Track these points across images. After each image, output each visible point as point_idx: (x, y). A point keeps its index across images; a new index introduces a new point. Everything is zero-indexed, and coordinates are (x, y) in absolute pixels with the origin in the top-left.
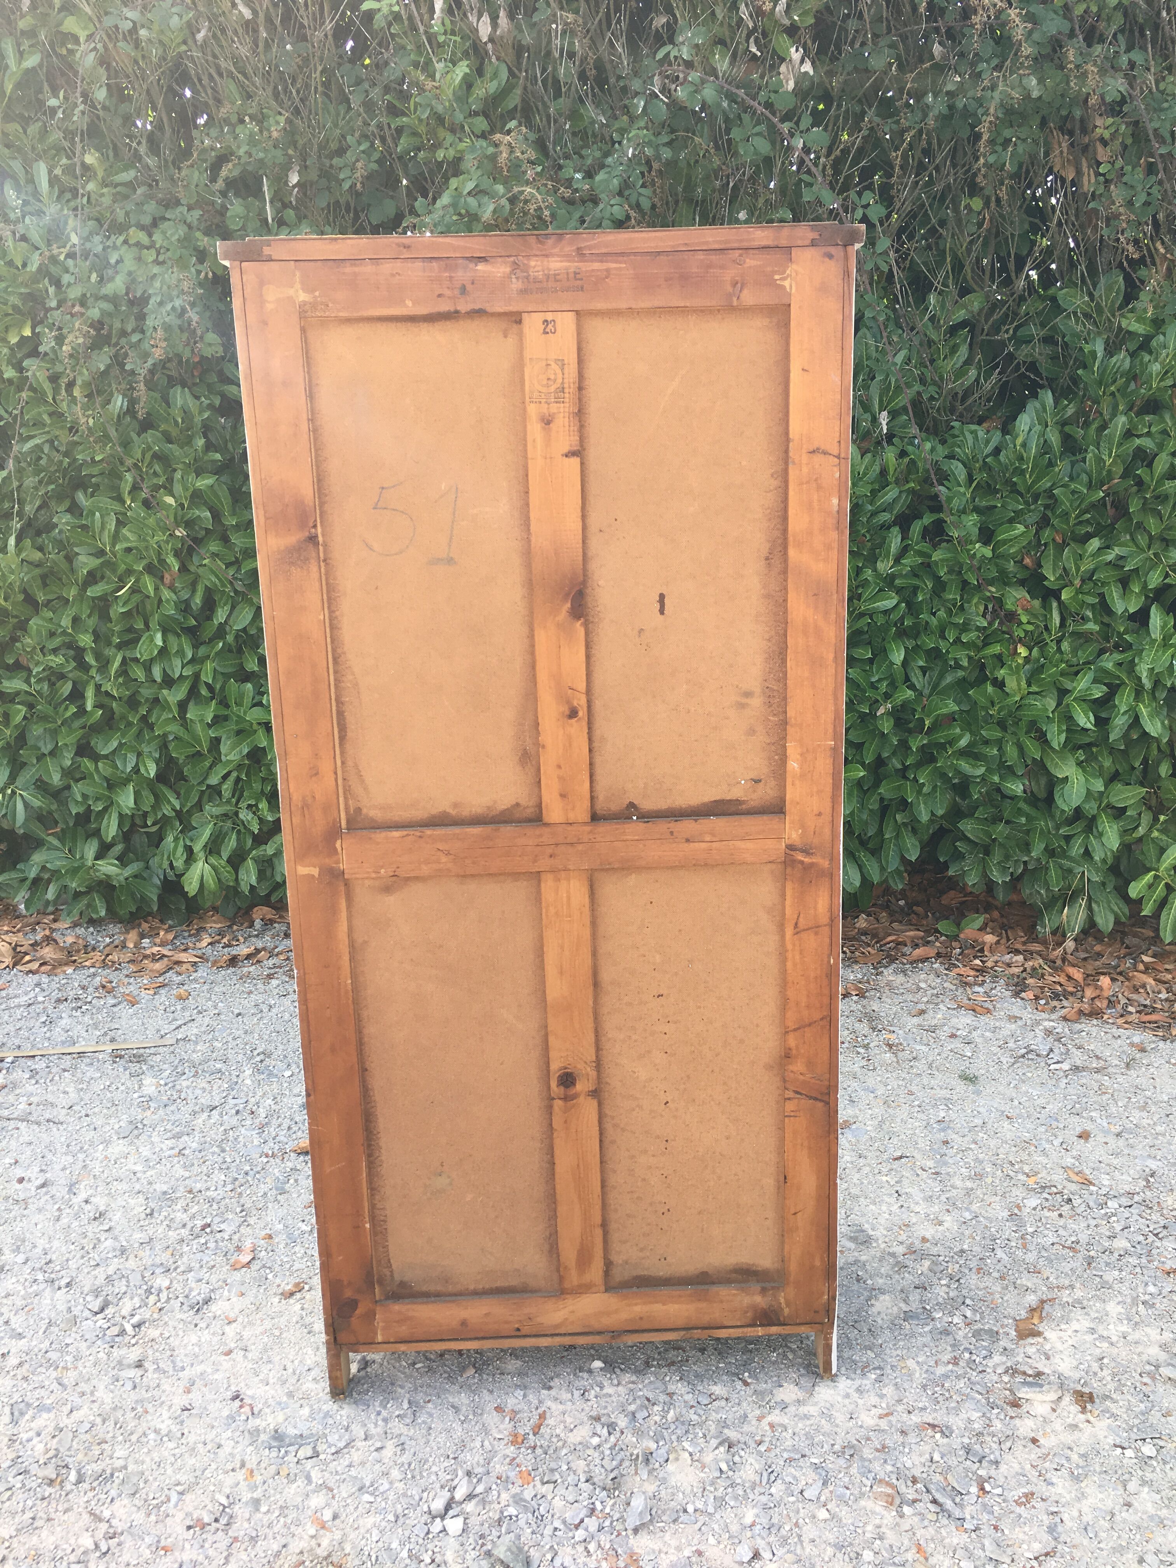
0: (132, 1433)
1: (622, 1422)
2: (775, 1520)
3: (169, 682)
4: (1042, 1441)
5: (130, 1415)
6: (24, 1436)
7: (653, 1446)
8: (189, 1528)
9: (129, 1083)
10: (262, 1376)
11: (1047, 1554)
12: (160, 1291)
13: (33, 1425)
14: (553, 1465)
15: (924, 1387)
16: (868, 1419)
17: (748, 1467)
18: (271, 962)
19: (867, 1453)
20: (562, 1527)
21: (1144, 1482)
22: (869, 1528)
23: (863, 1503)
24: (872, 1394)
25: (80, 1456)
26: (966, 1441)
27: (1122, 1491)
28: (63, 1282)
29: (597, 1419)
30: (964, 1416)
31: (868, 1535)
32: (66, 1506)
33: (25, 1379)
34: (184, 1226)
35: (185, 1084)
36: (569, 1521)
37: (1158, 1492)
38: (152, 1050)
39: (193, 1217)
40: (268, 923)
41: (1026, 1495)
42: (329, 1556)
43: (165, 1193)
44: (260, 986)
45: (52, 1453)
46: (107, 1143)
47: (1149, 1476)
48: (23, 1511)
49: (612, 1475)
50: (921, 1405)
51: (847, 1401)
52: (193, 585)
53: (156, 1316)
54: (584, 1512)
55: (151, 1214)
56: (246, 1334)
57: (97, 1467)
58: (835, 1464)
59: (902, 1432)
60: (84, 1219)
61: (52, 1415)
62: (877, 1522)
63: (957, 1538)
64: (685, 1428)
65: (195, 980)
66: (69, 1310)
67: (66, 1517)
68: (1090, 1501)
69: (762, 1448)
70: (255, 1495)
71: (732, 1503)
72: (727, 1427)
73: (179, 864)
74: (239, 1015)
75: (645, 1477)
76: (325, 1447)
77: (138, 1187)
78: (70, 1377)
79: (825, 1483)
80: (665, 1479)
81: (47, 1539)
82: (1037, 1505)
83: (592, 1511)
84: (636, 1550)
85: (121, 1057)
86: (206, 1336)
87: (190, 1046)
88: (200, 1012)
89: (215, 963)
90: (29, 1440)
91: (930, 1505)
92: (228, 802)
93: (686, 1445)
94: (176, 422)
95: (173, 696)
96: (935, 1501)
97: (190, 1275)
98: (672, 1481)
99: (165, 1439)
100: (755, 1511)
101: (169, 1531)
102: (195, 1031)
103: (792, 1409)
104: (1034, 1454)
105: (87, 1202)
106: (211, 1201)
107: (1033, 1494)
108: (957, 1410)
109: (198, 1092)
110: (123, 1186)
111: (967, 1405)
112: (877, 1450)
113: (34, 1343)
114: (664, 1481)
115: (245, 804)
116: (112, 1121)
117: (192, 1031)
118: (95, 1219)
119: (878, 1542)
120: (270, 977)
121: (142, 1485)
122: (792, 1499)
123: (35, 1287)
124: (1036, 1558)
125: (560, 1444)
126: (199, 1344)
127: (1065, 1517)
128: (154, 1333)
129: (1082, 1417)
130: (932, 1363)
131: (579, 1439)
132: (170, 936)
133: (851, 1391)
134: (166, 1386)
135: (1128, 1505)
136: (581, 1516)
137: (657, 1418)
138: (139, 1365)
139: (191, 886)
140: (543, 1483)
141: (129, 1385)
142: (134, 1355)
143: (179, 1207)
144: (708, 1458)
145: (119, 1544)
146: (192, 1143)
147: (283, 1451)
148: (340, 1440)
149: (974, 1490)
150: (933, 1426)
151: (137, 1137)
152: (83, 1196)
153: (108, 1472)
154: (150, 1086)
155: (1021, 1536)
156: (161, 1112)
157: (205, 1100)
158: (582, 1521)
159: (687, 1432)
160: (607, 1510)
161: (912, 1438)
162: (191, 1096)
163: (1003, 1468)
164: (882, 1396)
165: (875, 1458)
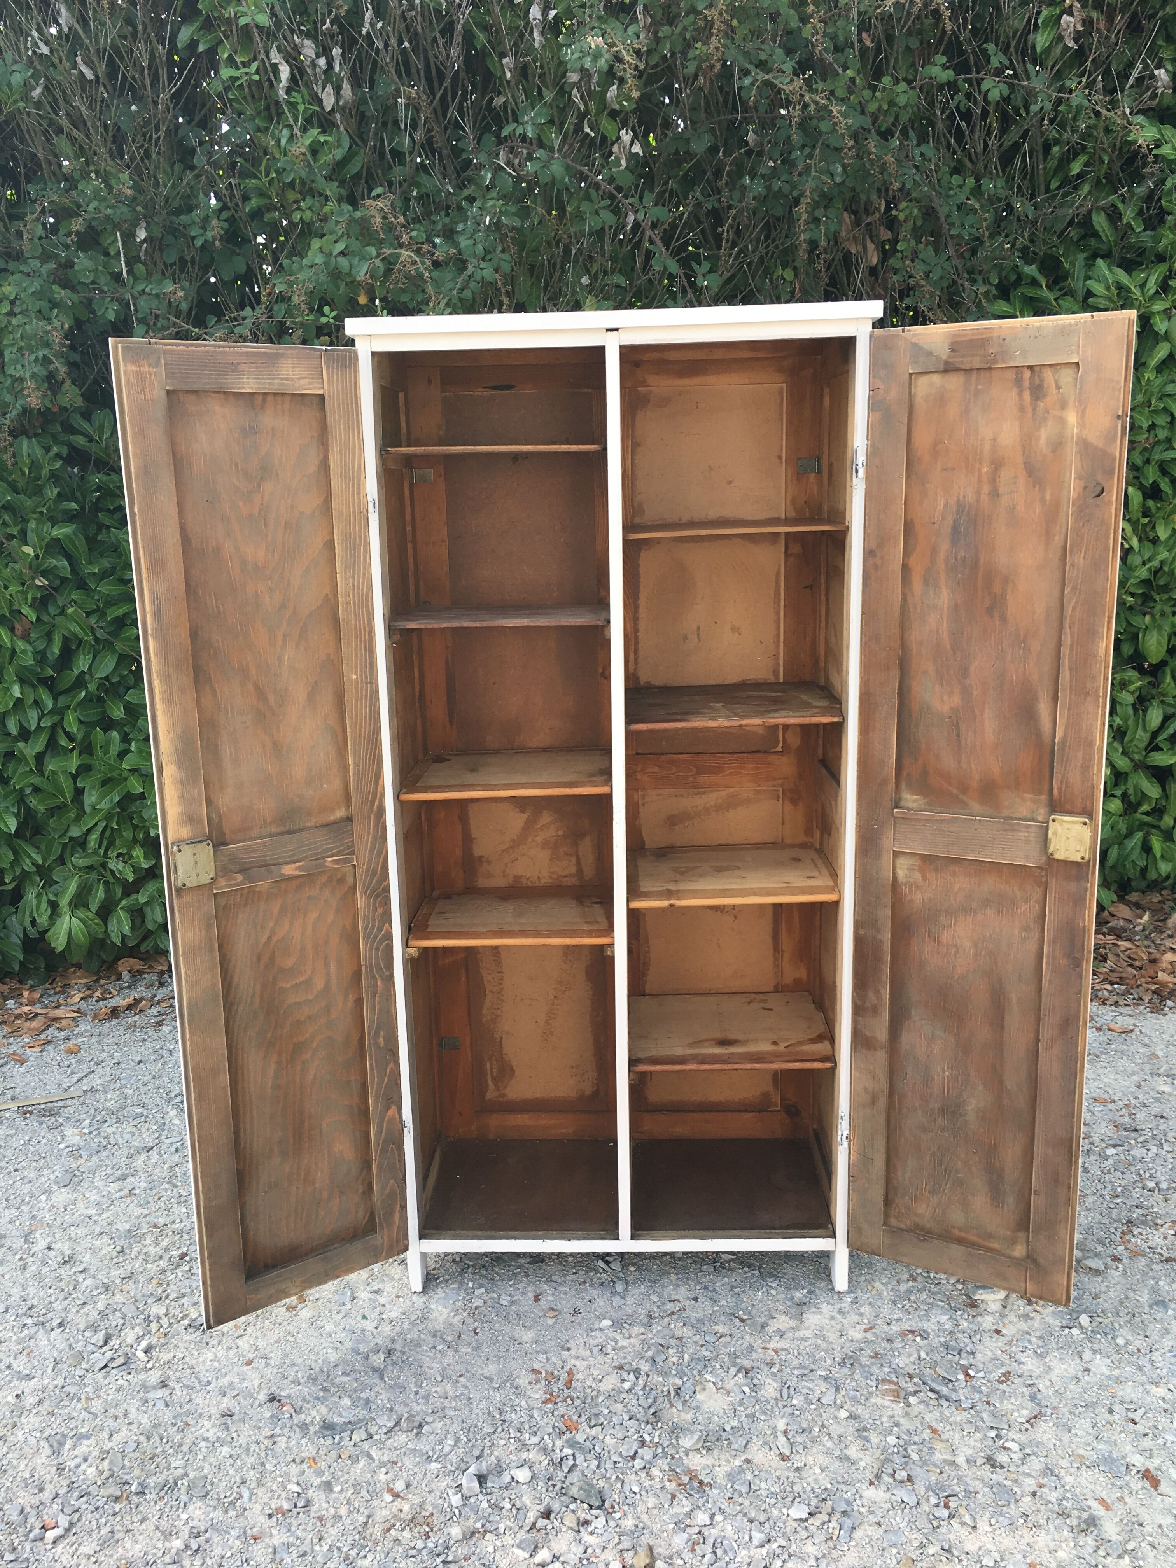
0: (181, 1445)
1: (645, 1367)
2: (804, 1425)
3: (25, 735)
4: (1004, 1331)
5: (172, 1430)
6: (72, 1464)
7: (679, 1382)
8: (270, 1516)
9: (49, 1136)
10: (291, 1378)
11: (1035, 1417)
12: (159, 1318)
13: (76, 1452)
14: (595, 1411)
15: (894, 1303)
16: (857, 1334)
17: (767, 1387)
18: (155, 1010)
19: (865, 1361)
20: (620, 1459)
21: (1095, 1352)
22: (884, 1419)
23: (873, 1400)
24: (852, 1313)
25: (137, 1472)
26: (943, 1340)
27: (1078, 1361)
28: (55, 1323)
29: (621, 1368)
30: (934, 1320)
31: (886, 1425)
32: (139, 1517)
33: (51, 1414)
34: (161, 1258)
35: (110, 1130)
36: (624, 1454)
37: (1108, 1357)
38: (60, 1104)
39: (167, 1249)
40: (137, 975)
41: (1004, 1375)
42: (413, 1518)
43: (129, 1231)
44: (152, 1033)
45: (106, 1474)
46: (49, 1192)
47: (1096, 1347)
48: (99, 1528)
49: (652, 1410)
50: (896, 1317)
51: (833, 1323)
52: (49, 636)
53: (162, 1341)
54: (635, 1446)
55: (122, 1251)
56: (261, 1344)
57: (160, 1479)
58: (838, 1373)
59: (888, 1340)
60: (54, 1264)
61: (92, 1441)
62: (890, 1413)
63: (960, 1417)
64: (702, 1363)
65: (81, 1034)
66: (71, 1347)
67: (144, 1526)
68: (1056, 1371)
69: (775, 1370)
70: (324, 1478)
71: (763, 1418)
72: (738, 1357)
73: (43, 920)
74: (140, 1062)
75: (680, 1407)
76: (376, 1428)
77: (98, 1229)
78: (97, 1406)
79: (837, 1390)
80: (698, 1407)
81: (132, 1548)
82: (1016, 1381)
83: (643, 1443)
84: (692, 1468)
85: (31, 1113)
86: (221, 1351)
87: (100, 1096)
88: (96, 1064)
89: (95, 1017)
90: (78, 1466)
91: (929, 1394)
92: (95, 853)
93: (708, 1376)
94: (23, 473)
95: (30, 750)
96: (932, 1390)
97: (185, 1300)
98: (705, 1407)
99: (216, 1445)
100: (785, 1421)
101: (251, 1522)
102: (99, 1081)
103: (790, 1335)
104: (1001, 1342)
105: (49, 1248)
106: (180, 1233)
107: (1009, 1373)
108: (927, 1317)
109: (127, 1136)
110: (82, 1231)
111: (934, 1311)
112: (872, 1357)
113: (46, 1381)
114: (698, 1408)
115: (115, 854)
116: (45, 1172)
117: (96, 1081)
118: (65, 1262)
119: (895, 1429)
120: (159, 1024)
121: (209, 1488)
122: (813, 1407)
123: (26, 1332)
124: (1028, 1422)
125: (594, 1393)
126: (216, 1359)
127: (1041, 1387)
128: (165, 1356)
129: (1029, 1307)
130: (895, 1282)
131: (610, 1387)
132: (37, 995)
133: (835, 1314)
134: (199, 1399)
135: (1088, 1370)
136: (635, 1448)
137: (675, 1359)
138: (164, 1385)
139: (59, 942)
140: (591, 1428)
141: (160, 1405)
142: (154, 1377)
143: (148, 1241)
144: (730, 1384)
145: (207, 1541)
146: (140, 1183)
147: (337, 1438)
148: (389, 1420)
149: (961, 1376)
150: (912, 1332)
151: (79, 1183)
152: (42, 1244)
153: (171, 1481)
154: (73, 1136)
155: (1010, 1407)
156: (95, 1159)
157: (137, 1143)
158: (636, 1452)
159: (705, 1366)
160: (656, 1440)
161: (898, 1344)
162: (120, 1141)
163: (979, 1356)
164: (861, 1315)
165: (872, 1364)
